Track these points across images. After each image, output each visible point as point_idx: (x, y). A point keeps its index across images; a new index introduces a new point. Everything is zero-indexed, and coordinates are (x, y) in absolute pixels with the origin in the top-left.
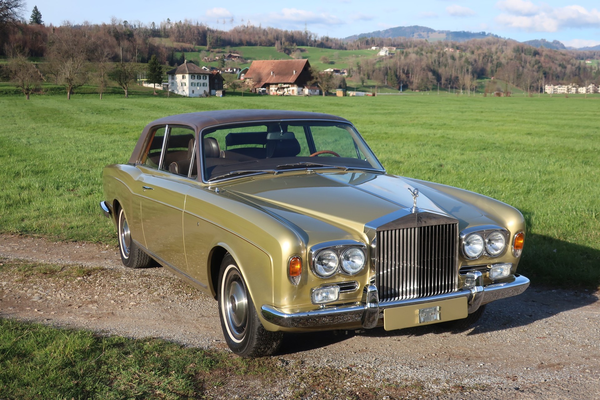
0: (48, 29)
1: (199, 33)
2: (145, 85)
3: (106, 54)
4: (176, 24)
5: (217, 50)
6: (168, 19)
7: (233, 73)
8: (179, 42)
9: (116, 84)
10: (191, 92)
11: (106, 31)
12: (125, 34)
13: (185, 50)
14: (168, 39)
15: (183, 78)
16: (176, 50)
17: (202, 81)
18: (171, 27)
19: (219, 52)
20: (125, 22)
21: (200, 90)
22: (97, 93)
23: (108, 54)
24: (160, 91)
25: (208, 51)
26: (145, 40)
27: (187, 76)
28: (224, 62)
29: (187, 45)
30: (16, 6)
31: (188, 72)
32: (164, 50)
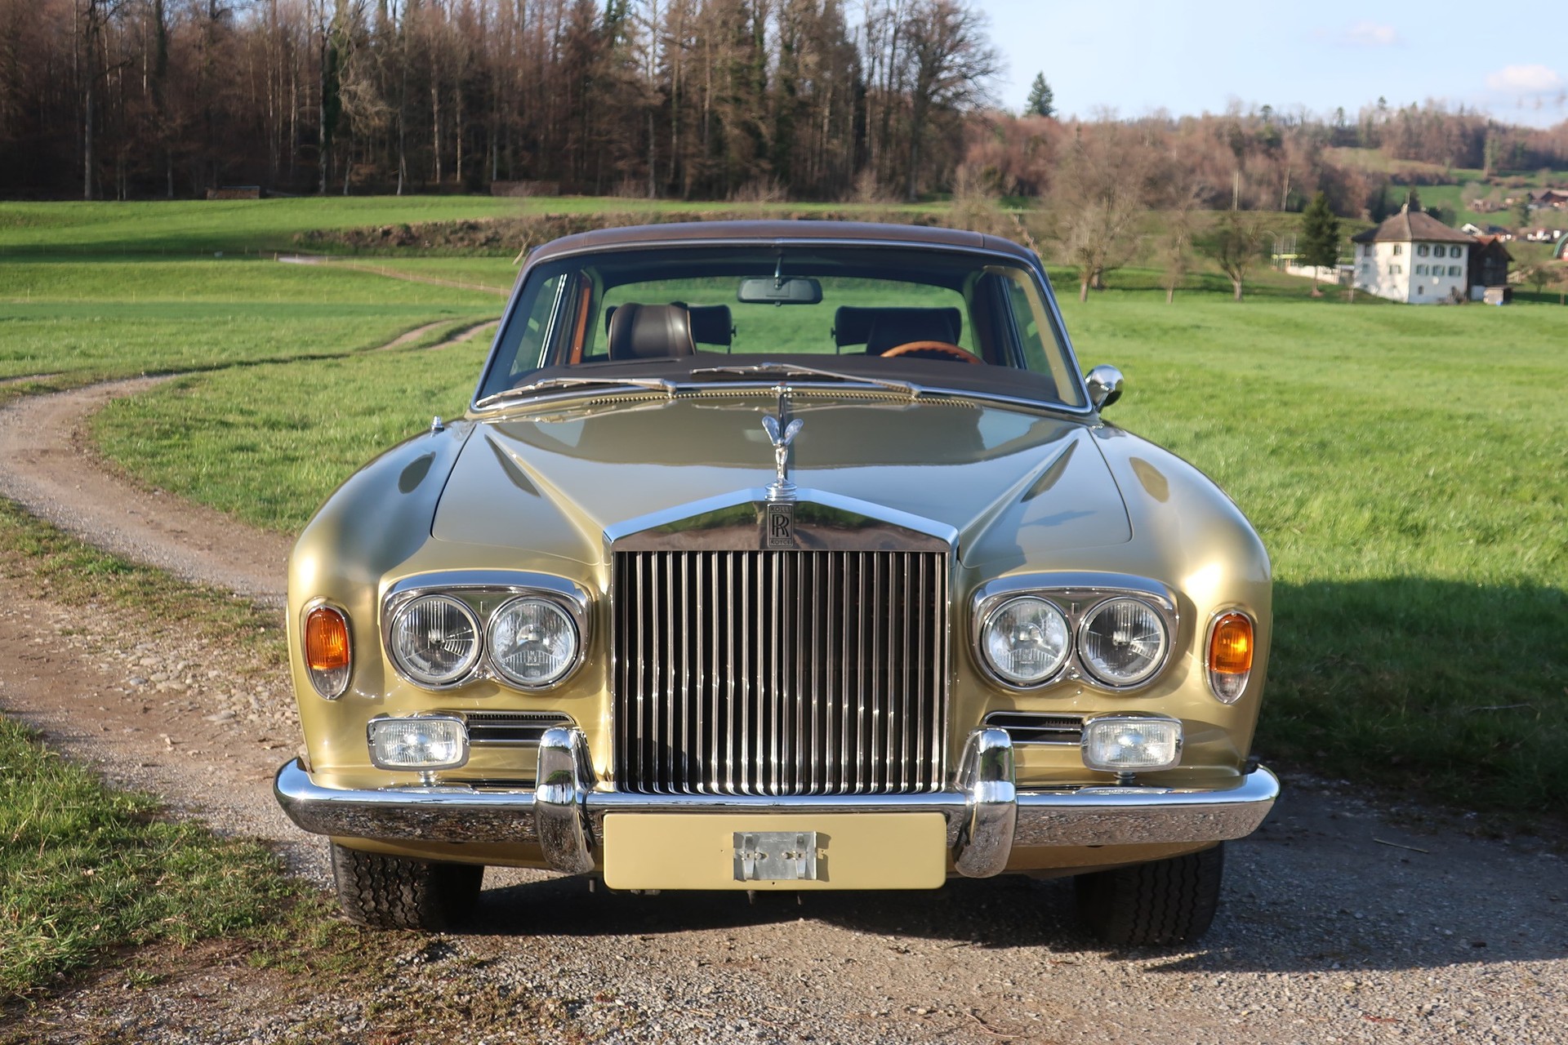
0: (1065, 129)
1: (1464, 135)
2: (1293, 270)
3: (1195, 189)
4: (1402, 111)
5: (1512, 180)
6: (1382, 100)
7: (1551, 241)
8: (1407, 158)
9: (1214, 267)
10: (1416, 290)
11: (1212, 130)
12: (1259, 138)
13: (1421, 181)
14: (1376, 153)
15: (1395, 252)
16: (1397, 180)
17: (1447, 261)
18: (1388, 121)
19: (1516, 186)
20: (1266, 108)
21: (1439, 286)
22: (1160, 289)
23: (1202, 189)
24: (1331, 286)
25: (1487, 182)
26: (1312, 156)
27: (1407, 247)
28: (1527, 211)
29: (1428, 168)
30: (985, 72)
31: (1409, 237)
32: (1361, 179)
